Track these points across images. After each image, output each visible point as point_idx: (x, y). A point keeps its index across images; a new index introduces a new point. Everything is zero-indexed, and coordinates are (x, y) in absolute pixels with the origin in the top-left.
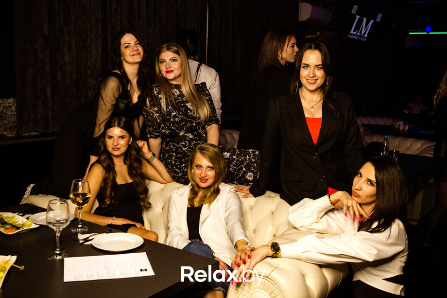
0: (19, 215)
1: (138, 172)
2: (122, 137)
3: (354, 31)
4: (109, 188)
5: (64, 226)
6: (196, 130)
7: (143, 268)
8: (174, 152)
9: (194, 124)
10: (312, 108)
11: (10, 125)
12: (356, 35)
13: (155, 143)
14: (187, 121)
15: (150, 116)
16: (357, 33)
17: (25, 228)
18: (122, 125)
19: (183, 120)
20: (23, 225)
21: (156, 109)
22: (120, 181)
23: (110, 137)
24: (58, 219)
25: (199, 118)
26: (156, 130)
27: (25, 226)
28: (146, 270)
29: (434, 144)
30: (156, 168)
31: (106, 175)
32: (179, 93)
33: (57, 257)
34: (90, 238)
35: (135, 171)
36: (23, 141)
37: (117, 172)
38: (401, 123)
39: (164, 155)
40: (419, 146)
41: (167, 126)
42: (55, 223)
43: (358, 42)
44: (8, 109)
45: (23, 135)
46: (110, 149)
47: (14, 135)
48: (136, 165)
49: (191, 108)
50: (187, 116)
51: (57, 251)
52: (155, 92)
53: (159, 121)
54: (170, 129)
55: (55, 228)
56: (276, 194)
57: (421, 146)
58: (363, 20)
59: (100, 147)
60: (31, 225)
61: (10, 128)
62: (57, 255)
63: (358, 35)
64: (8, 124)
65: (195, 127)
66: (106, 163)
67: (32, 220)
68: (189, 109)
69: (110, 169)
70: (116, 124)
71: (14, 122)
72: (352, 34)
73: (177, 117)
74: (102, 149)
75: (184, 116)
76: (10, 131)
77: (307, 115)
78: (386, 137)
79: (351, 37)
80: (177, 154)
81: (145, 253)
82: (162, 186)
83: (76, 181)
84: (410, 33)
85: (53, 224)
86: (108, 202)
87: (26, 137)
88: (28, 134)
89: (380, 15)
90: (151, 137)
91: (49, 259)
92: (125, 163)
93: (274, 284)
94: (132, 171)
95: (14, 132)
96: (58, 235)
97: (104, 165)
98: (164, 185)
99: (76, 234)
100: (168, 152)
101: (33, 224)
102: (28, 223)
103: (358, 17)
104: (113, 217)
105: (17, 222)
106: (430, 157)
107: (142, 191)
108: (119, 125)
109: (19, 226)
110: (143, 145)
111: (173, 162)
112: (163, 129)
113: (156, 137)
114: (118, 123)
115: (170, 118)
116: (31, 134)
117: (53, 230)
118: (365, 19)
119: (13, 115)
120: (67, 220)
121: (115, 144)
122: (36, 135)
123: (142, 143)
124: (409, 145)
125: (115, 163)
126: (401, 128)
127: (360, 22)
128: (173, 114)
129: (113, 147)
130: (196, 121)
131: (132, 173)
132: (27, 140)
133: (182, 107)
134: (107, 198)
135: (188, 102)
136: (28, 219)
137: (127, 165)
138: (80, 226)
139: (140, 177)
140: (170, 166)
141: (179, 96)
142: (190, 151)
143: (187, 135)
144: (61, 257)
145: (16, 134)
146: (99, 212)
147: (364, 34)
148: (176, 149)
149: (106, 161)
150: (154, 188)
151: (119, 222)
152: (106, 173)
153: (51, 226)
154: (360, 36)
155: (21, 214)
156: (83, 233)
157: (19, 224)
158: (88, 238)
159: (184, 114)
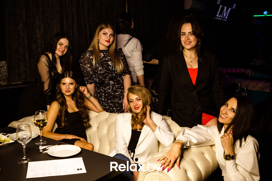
0: (3, 134)
1: (82, 105)
2: (72, 84)
3: (219, 15)
4: (63, 116)
5: (28, 141)
6: (115, 78)
7: (79, 168)
8: (103, 93)
9: (114, 75)
10: (191, 62)
11: (3, 78)
12: (220, 17)
13: (91, 87)
14: (109, 73)
15: (86, 70)
16: (221, 16)
17: (5, 143)
18: (71, 76)
19: (106, 72)
20: (5, 141)
21: (89, 65)
22: (70, 111)
23: (64, 84)
24: (25, 137)
25: (117, 71)
26: (90, 79)
27: (6, 141)
28: (81, 169)
29: (270, 83)
30: (93, 103)
31: (61, 108)
32: (103, 55)
33: (24, 161)
34: (47, 149)
35: (80, 104)
36: (11, 87)
37: (68, 106)
38: (250, 71)
39: (97, 95)
40: (261, 85)
41: (97, 76)
42: (22, 140)
43: (221, 22)
44: (2, 68)
45: (12, 84)
46: (64, 92)
47: (6, 84)
48: (80, 101)
49: (111, 65)
50: (109, 70)
51: (24, 158)
52: (88, 55)
53: (91, 73)
54: (99, 78)
55: (22, 143)
56: (169, 117)
57: (262, 85)
58: (224, 8)
59: (57, 90)
60: (10, 141)
61: (4, 79)
62: (24, 160)
63: (221, 18)
64: (2, 77)
65: (115, 76)
66: (61, 100)
67: (10, 138)
68: (110, 65)
69: (63, 104)
70: (68, 75)
71: (6, 76)
72: (217, 17)
73: (102, 71)
74: (58, 91)
75: (106, 70)
76: (4, 81)
77: (188, 67)
78: (239, 80)
79: (217, 18)
80: (105, 94)
81: (82, 158)
82: (97, 114)
83: (37, 112)
84: (254, 16)
85: (21, 140)
86: (63, 125)
87: (14, 85)
88: (15, 83)
89: (235, 5)
90: (88, 83)
91: (19, 163)
92: (73, 99)
93: (166, 176)
94: (78, 104)
95: (6, 82)
96: (24, 147)
97: (59, 101)
98: (98, 113)
99: (38, 146)
100: (99, 93)
101: (11, 140)
102: (8, 139)
103: (221, 6)
104: (66, 134)
105: (1, 139)
106: (268, 92)
107: (85, 117)
108: (69, 77)
109: (2, 142)
110: (85, 89)
111: (103, 100)
112: (94, 78)
113: (91, 83)
114: (69, 75)
115: (98, 72)
116: (17, 83)
117: (21, 144)
118: (225, 8)
119: (5, 71)
120: (30, 138)
121: (67, 88)
122: (20, 83)
123: (84, 88)
124: (254, 85)
125: (67, 100)
126: (250, 74)
127: (223, 9)
128: (100, 69)
129: (66, 90)
130: (114, 72)
131: (78, 106)
132: (14, 87)
133: (105, 64)
134: (63, 122)
135: (109, 61)
136: (8, 137)
137: (75, 101)
138: (41, 141)
139: (84, 108)
140: (101, 102)
141: (103, 57)
142: (113, 92)
143: (110, 82)
144: (27, 161)
145: (7, 83)
146: (58, 131)
147: (225, 16)
148: (105, 91)
149: (61, 99)
150: (93, 115)
151: (70, 137)
152: (60, 107)
153: (20, 142)
154: (222, 18)
155: (4, 134)
156: (43, 145)
157: (2, 140)
158: (46, 148)
159: (106, 69)
